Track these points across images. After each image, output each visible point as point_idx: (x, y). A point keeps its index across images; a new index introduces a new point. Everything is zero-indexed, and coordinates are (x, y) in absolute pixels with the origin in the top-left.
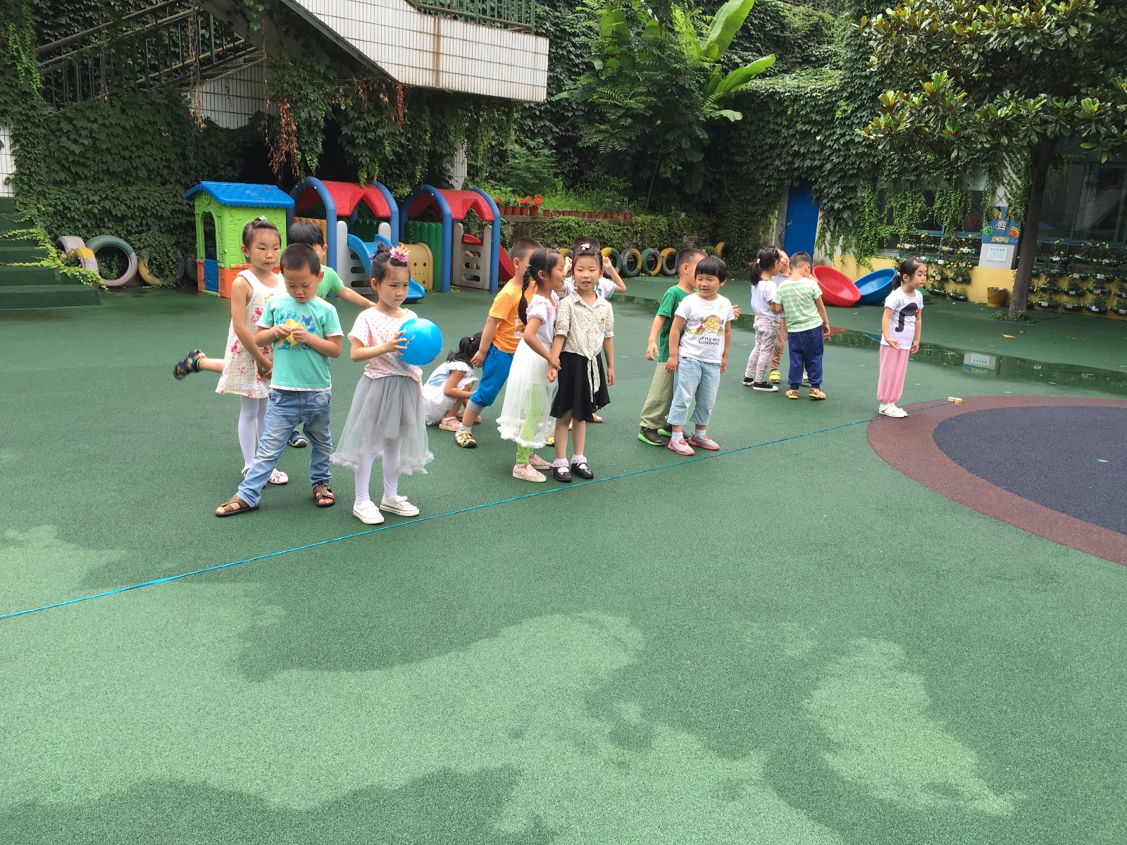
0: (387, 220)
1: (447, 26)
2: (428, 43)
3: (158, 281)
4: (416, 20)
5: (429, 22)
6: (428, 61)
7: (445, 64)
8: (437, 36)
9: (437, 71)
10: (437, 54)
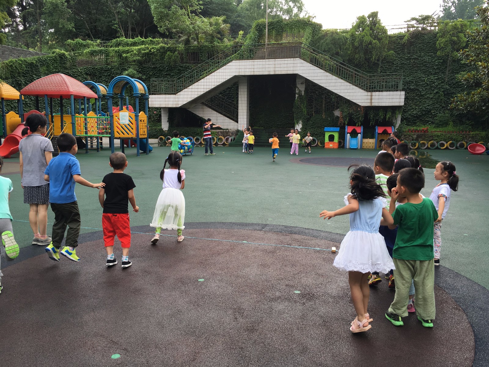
0: (360, 133)
1: (374, 93)
2: (369, 97)
3: (321, 146)
4: (365, 93)
5: (369, 93)
6: (369, 101)
7: (373, 101)
8: (372, 96)
9: (371, 103)
10: (371, 99)
